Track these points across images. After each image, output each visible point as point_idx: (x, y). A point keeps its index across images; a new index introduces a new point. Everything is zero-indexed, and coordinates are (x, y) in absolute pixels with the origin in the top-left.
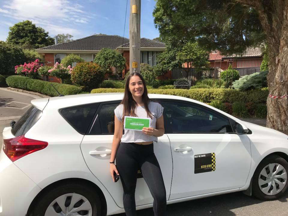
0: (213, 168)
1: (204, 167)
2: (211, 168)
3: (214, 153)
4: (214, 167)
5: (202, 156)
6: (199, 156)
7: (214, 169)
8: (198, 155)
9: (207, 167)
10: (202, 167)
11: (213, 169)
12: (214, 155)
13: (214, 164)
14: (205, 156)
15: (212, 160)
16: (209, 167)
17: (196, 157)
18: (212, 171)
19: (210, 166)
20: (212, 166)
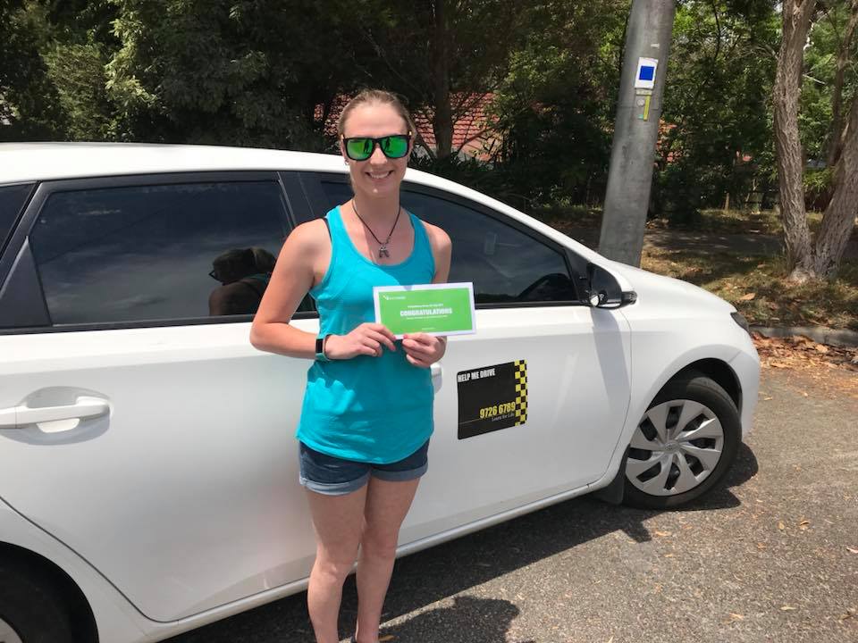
0: (518, 413)
1: (490, 415)
2: (512, 415)
3: (522, 362)
4: (523, 412)
5: (484, 374)
6: (475, 376)
7: (523, 418)
8: (470, 372)
9: (500, 412)
10: (483, 413)
11: (518, 419)
12: (522, 368)
13: (523, 399)
14: (492, 372)
15: (518, 388)
16: (507, 414)
17: (462, 378)
18: (518, 424)
19: (509, 407)
20: (518, 407)
